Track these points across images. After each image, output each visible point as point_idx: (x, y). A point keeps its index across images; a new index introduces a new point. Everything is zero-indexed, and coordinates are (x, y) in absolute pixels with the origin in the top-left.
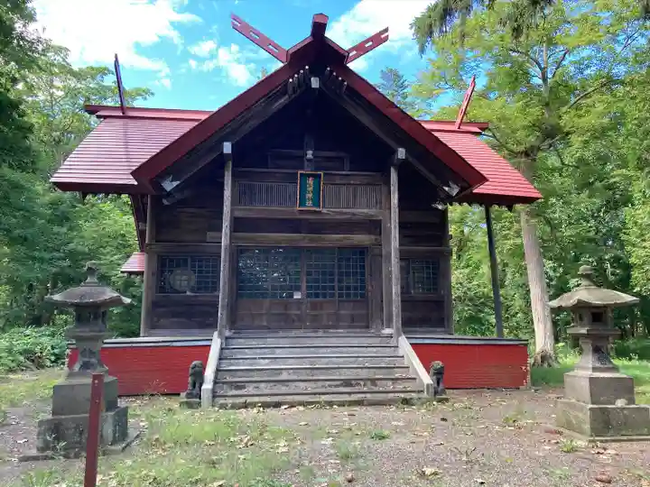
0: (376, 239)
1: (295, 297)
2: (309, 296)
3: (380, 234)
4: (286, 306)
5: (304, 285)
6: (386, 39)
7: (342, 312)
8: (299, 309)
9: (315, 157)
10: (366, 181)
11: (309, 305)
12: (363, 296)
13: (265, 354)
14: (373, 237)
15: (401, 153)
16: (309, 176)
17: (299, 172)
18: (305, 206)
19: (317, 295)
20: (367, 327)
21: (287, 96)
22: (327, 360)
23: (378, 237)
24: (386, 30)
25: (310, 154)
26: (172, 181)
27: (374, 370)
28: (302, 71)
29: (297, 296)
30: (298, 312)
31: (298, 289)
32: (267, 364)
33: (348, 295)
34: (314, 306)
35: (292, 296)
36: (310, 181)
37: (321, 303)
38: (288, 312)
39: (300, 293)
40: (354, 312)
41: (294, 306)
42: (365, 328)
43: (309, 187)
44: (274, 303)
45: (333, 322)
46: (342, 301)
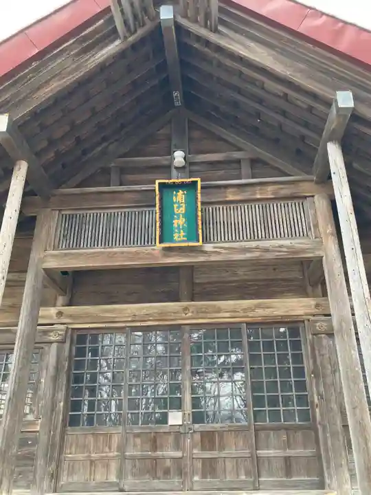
0: (317, 306)
1: (171, 421)
2: (197, 418)
3: (325, 294)
4: (154, 441)
5: (187, 397)
7: (263, 453)
8: (177, 447)
11: (197, 437)
14: (311, 302)
21: (117, 42)
23: (321, 300)
25: (179, 157)
29: (175, 418)
30: (177, 454)
31: (178, 405)
33: (275, 415)
35: (164, 419)
36: (180, 196)
37: (221, 434)
38: (159, 453)
39: (180, 414)
40: (290, 452)
41: (171, 439)
42: (318, 489)
43: (178, 207)
44: (131, 436)
45: (248, 473)
46: (264, 429)
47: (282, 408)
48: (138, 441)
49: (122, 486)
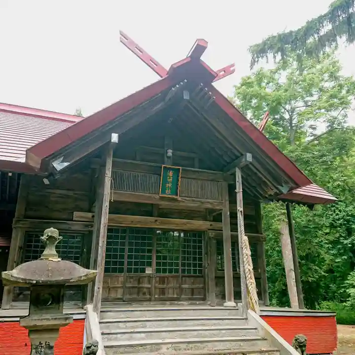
0: (211, 225)
1: (147, 272)
2: (158, 271)
4: (139, 280)
5: (154, 261)
6: (233, 72)
7: (184, 286)
8: (149, 282)
9: (173, 155)
10: (211, 178)
11: (158, 279)
12: (200, 271)
13: (137, 327)
14: (209, 223)
15: (249, 157)
16: (170, 169)
17: (163, 165)
18: (165, 193)
19: (164, 271)
20: (204, 299)
22: (196, 333)
23: (213, 223)
24: (233, 65)
25: (170, 153)
26: (63, 162)
27: (239, 343)
28: (182, 83)
29: (149, 271)
30: (149, 286)
31: (150, 264)
32: (143, 339)
33: (189, 271)
34: (162, 280)
35: (143, 271)
36: (171, 173)
37: (167, 278)
38: (141, 285)
39: (151, 269)
40: (194, 286)
41: (146, 280)
42: (203, 301)
43: (169, 178)
44: (129, 278)
45: (177, 295)
46: (185, 277)
47: (192, 262)
48: (132, 280)
49: (124, 299)
